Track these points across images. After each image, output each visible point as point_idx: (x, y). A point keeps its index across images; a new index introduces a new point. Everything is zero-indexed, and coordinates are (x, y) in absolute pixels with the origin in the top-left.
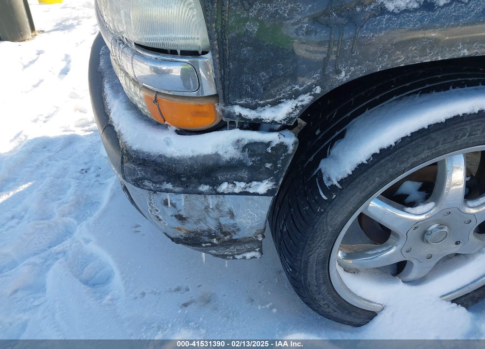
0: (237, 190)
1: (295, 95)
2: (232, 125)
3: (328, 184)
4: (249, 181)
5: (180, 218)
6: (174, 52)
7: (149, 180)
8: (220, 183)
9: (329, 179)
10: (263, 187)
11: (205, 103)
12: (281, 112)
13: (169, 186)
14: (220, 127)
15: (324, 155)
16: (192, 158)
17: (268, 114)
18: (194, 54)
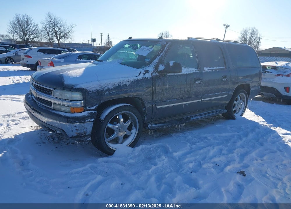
0: (88, 121)
1: (96, 105)
2: (86, 111)
3: (102, 120)
4: (90, 119)
5: (77, 130)
6: (78, 101)
7: (73, 121)
8: (86, 120)
9: (102, 119)
10: (93, 120)
11: (82, 107)
12: (94, 108)
13: (77, 122)
14: (85, 111)
15: (100, 116)
16: (81, 116)
17: (92, 108)
18: (81, 101)
